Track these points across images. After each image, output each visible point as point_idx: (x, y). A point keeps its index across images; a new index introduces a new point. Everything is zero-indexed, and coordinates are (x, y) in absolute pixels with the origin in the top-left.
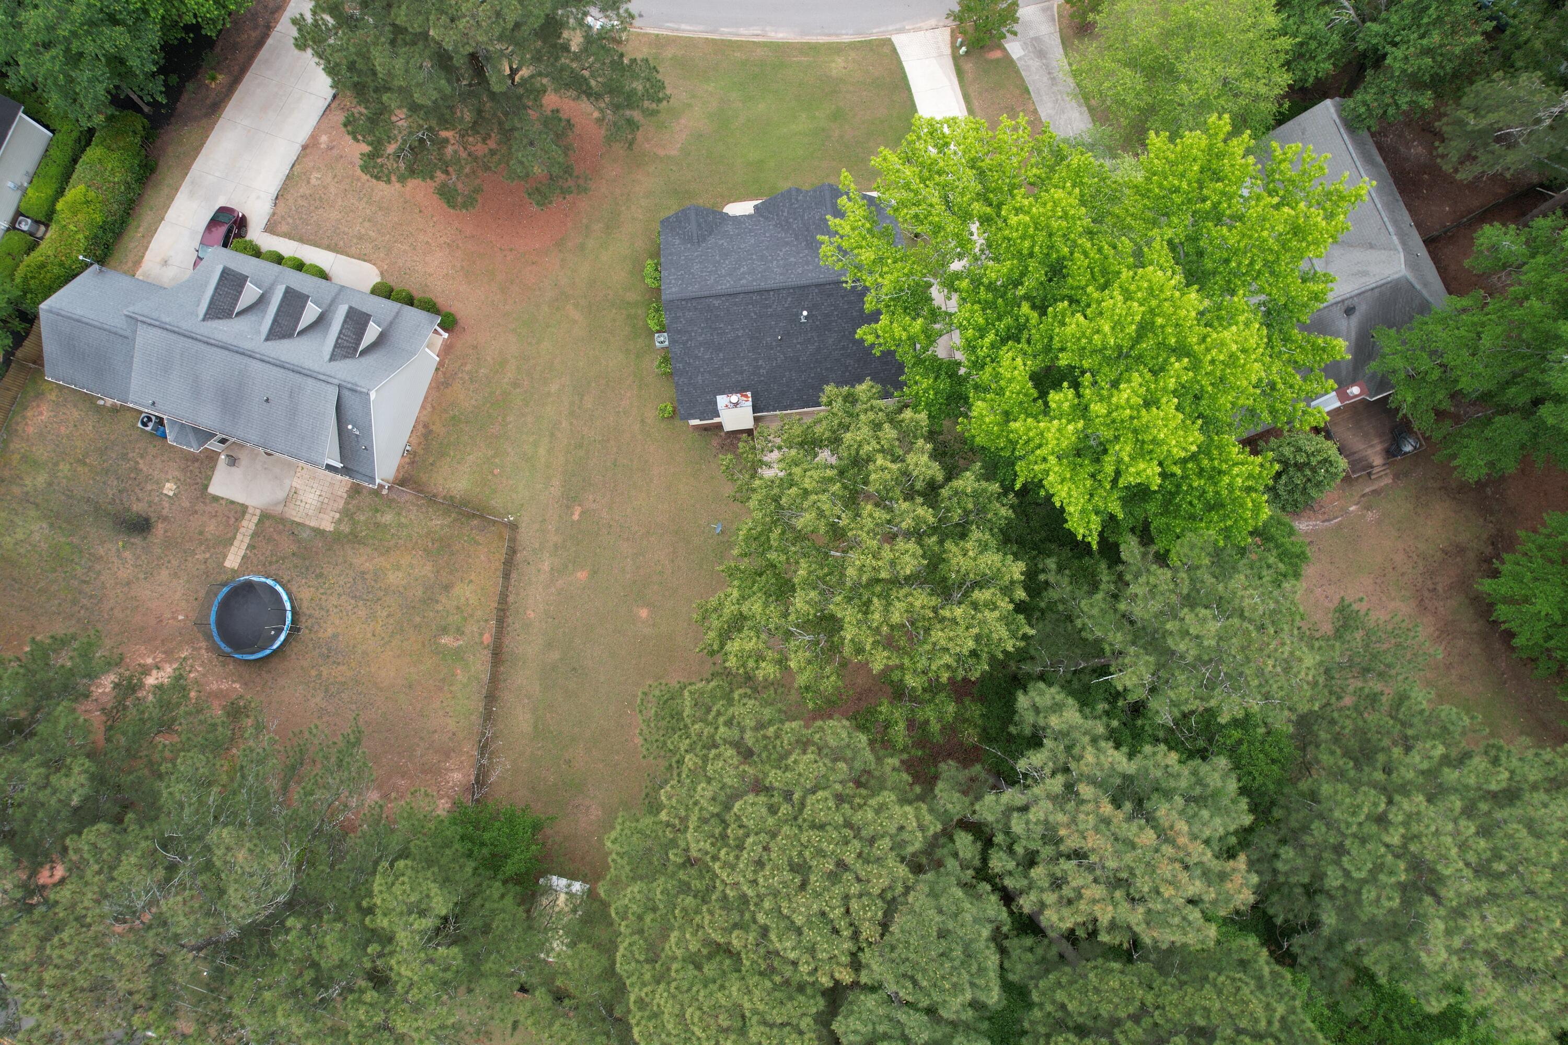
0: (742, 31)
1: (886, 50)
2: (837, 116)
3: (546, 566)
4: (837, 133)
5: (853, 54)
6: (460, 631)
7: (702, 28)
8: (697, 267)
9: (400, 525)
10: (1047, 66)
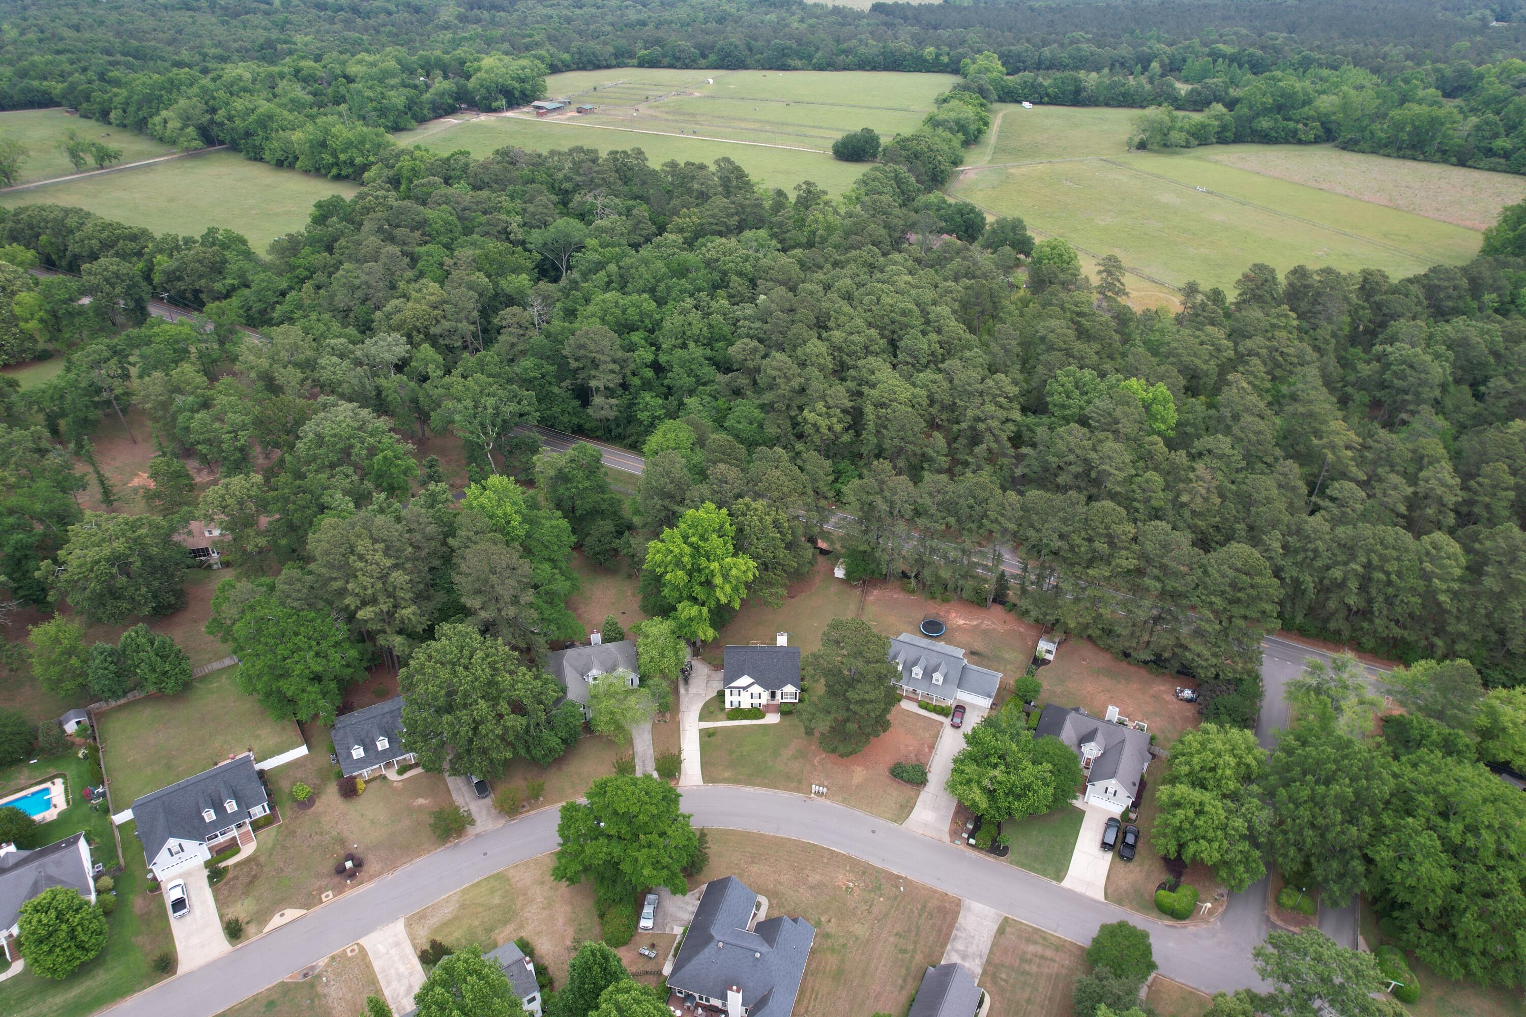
0: (762, 792)
1: (706, 779)
2: (732, 753)
4: (733, 745)
5: (719, 778)
7: (780, 795)
8: (789, 665)
10: (645, 767)
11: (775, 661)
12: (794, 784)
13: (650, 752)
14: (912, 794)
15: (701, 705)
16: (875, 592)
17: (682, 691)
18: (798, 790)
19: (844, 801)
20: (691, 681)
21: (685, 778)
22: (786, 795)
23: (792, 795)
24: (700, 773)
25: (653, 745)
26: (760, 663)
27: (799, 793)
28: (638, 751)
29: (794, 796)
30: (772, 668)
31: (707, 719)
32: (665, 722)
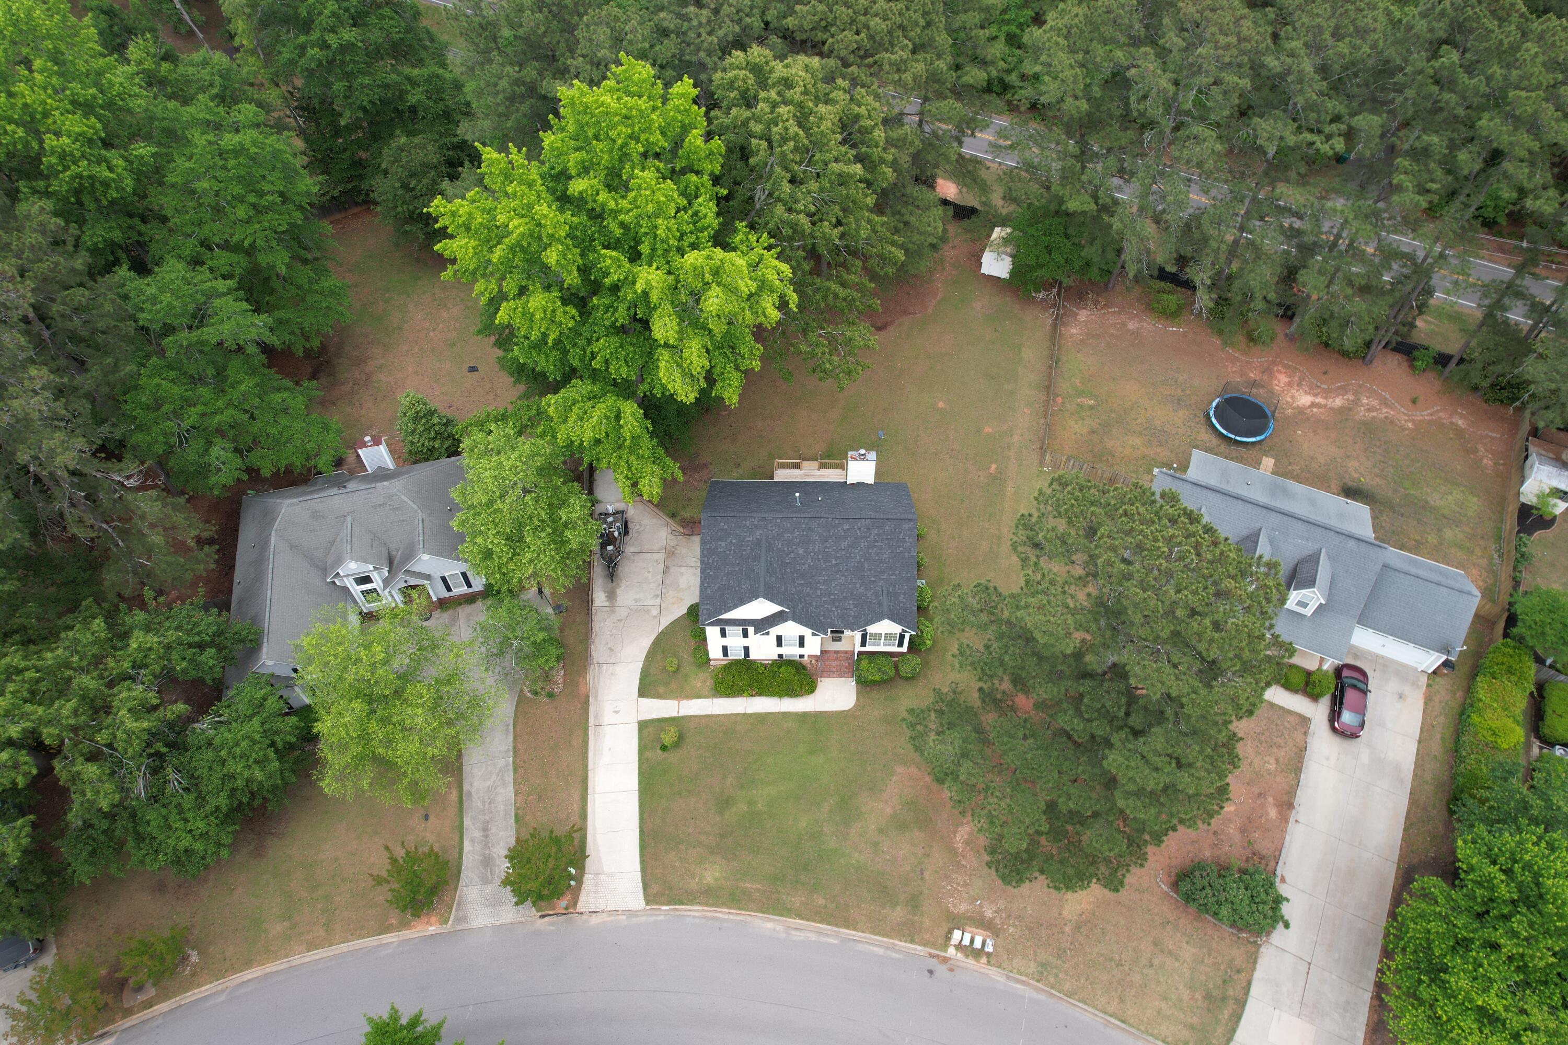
0: (813, 937)
1: (655, 888)
2: (725, 803)
3: (1016, 438)
5: (693, 885)
6: (1081, 406)
7: (860, 947)
8: (885, 556)
9: (1136, 472)
10: (486, 846)
11: (845, 544)
12: (898, 914)
13: (506, 793)
14: (1238, 954)
15: (646, 642)
16: (1083, 315)
17: (599, 598)
18: (909, 931)
19: (1043, 972)
20: (626, 568)
21: (596, 885)
22: (876, 949)
23: (893, 948)
24: (638, 867)
25: (515, 770)
26: (801, 550)
27: (912, 941)
28: (473, 791)
29: (899, 951)
30: (836, 565)
31: (661, 690)
32: (551, 695)
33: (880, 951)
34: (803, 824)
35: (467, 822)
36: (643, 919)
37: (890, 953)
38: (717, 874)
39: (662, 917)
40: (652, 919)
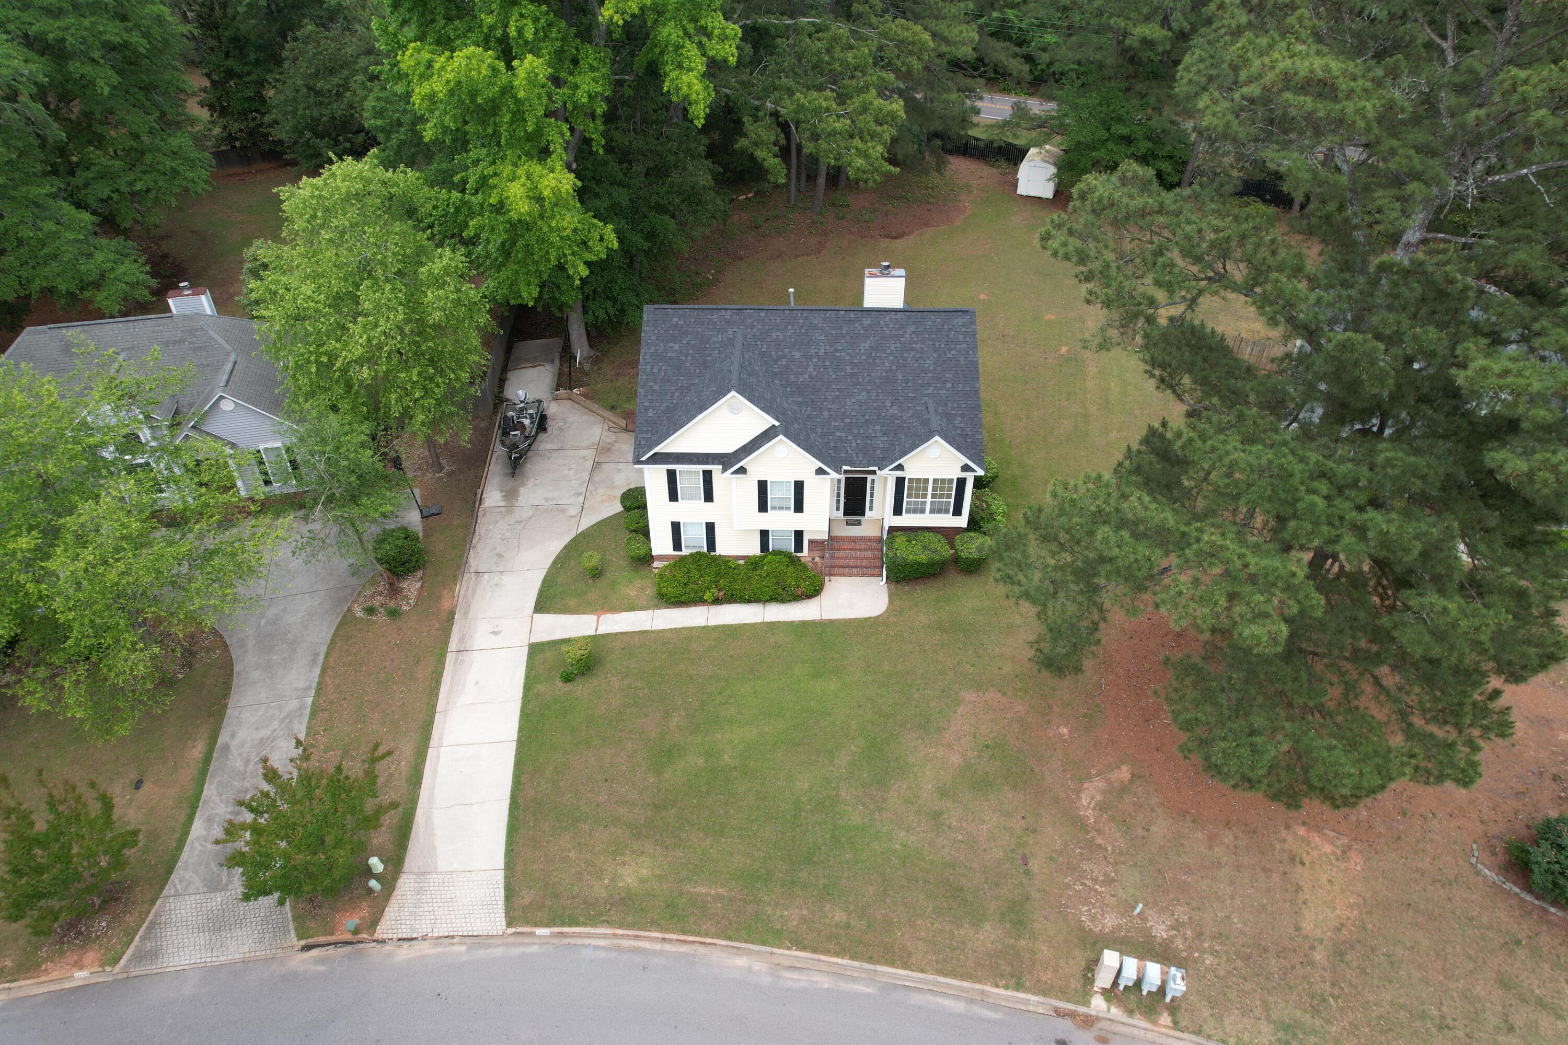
0: (825, 982)
1: (527, 897)
4: (675, 720)
5: (599, 891)
7: (917, 999)
8: (929, 363)
11: (865, 345)
15: (556, 546)
17: (492, 497)
18: (1012, 967)
20: (534, 466)
21: (420, 891)
22: (948, 1003)
23: (983, 1000)
24: (500, 861)
25: (314, 714)
26: (797, 355)
27: (1019, 987)
28: (234, 744)
29: (995, 1007)
30: (852, 375)
31: (572, 602)
32: (394, 614)
33: (959, 1007)
34: (803, 784)
35: (210, 790)
36: (499, 951)
37: (976, 1009)
38: (644, 872)
39: (535, 949)
40: (516, 951)
